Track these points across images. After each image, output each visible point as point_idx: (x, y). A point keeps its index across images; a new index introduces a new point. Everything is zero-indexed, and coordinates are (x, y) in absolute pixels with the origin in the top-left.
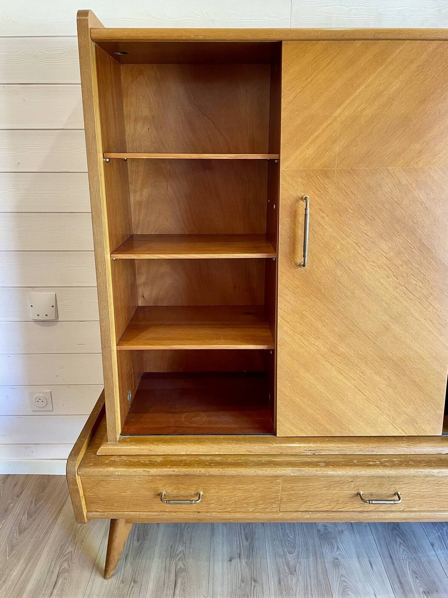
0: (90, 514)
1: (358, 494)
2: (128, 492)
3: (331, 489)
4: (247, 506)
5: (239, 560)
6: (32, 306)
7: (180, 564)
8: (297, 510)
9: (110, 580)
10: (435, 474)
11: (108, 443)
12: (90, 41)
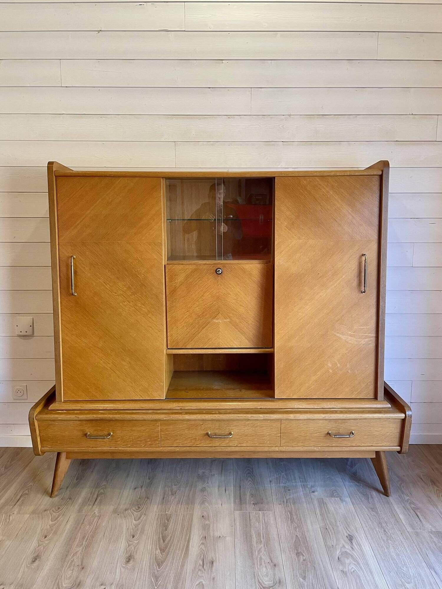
0: (43, 448)
1: (207, 434)
2: (67, 433)
3: (190, 430)
4: (141, 443)
5: (141, 488)
6: (17, 326)
7: (102, 491)
8: (172, 446)
9: (54, 499)
10: (249, 418)
11: (57, 403)
12: (54, 177)
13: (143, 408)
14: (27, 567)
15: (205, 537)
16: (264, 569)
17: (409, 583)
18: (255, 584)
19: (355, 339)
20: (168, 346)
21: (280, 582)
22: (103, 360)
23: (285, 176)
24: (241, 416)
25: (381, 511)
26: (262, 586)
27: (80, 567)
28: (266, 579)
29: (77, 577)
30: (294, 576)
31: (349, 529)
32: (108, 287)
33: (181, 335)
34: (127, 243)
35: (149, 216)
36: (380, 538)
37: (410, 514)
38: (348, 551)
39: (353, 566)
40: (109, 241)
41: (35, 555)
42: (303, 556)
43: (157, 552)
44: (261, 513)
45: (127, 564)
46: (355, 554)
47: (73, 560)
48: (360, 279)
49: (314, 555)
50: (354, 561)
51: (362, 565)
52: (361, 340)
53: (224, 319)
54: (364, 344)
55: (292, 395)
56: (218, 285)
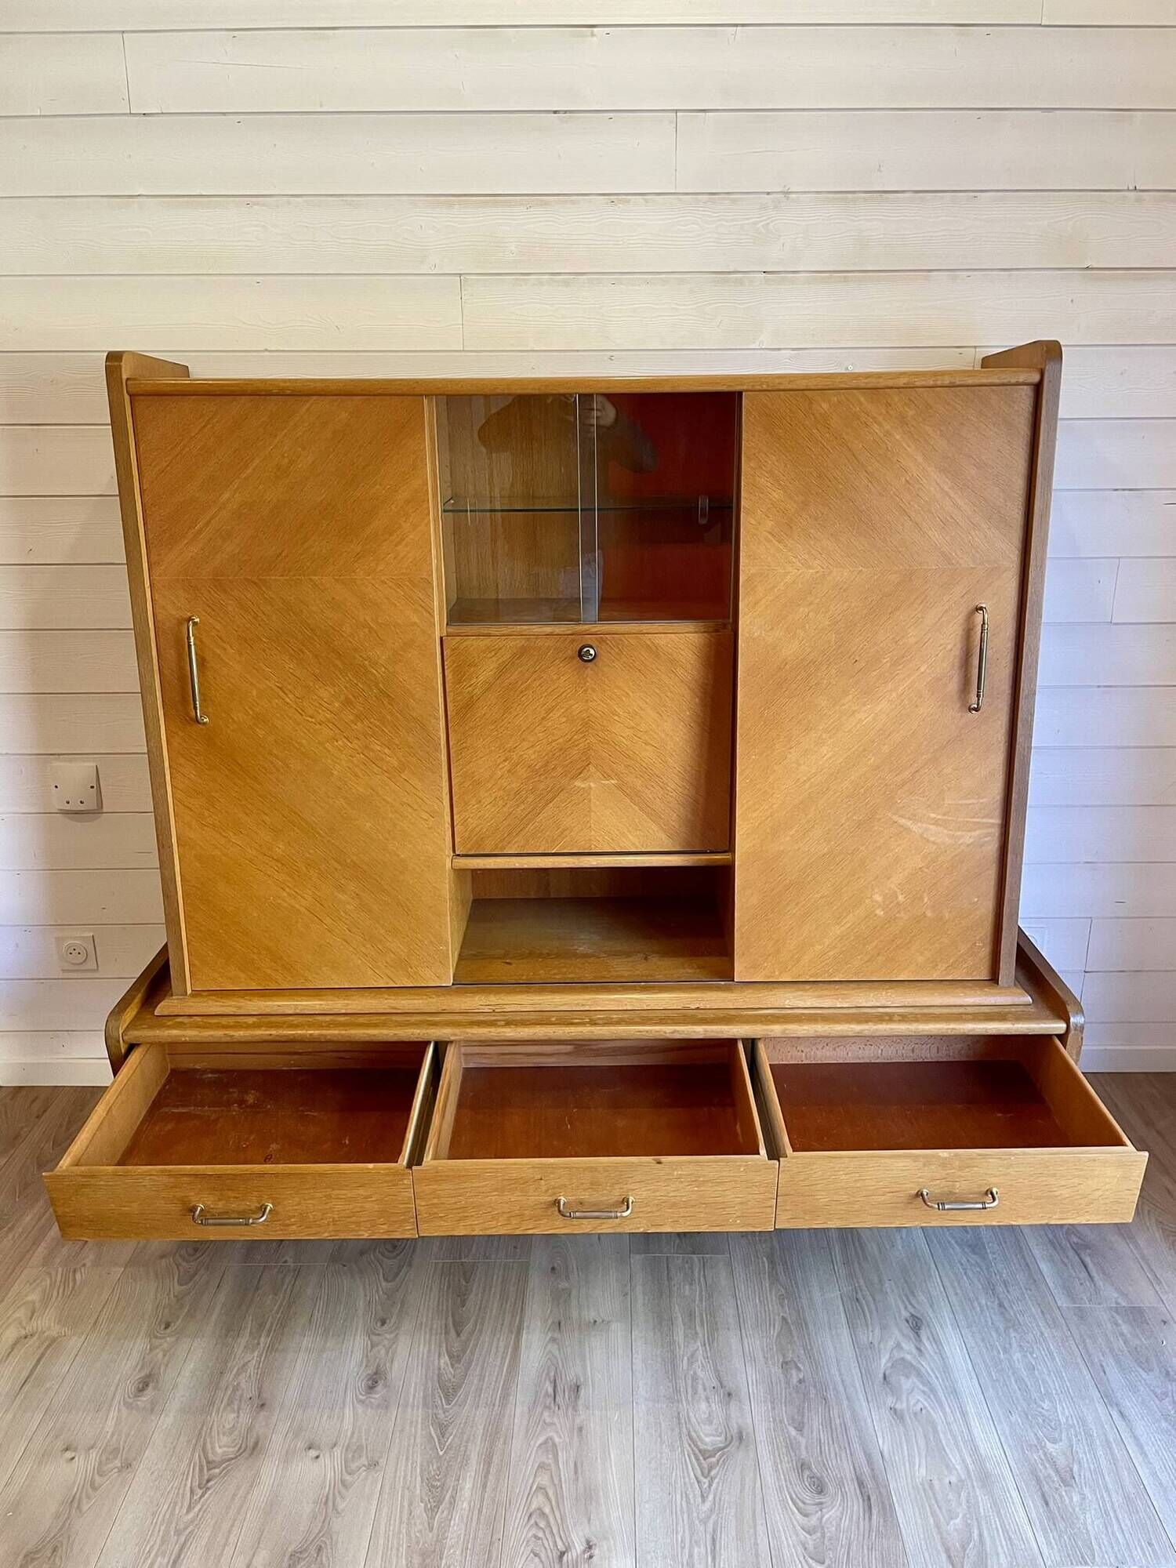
6: (56, 787)
10: (667, 1036)
11: (174, 997)
12: (127, 398)
13: (396, 1009)
14: (125, 1403)
15: (559, 1324)
16: (703, 1406)
17: (1054, 1441)
18: (682, 1445)
19: (945, 831)
20: (456, 849)
21: (741, 1438)
22: (287, 890)
23: (770, 388)
24: (647, 1032)
25: (994, 1253)
26: (698, 1447)
27: (256, 1402)
28: (708, 1429)
29: (250, 1429)
30: (774, 1420)
31: (913, 1302)
32: (288, 701)
33: (488, 822)
34: (337, 580)
35: (393, 507)
36: (990, 1323)
37: (1066, 1260)
38: (908, 1357)
39: (919, 1398)
40: (287, 576)
41: (143, 1374)
42: (799, 1369)
43: (442, 1361)
44: (696, 1260)
45: (370, 1393)
46: (925, 1366)
47: (238, 1384)
48: (966, 676)
49: (826, 1367)
50: (923, 1384)
51: (941, 1394)
52: (964, 833)
53: (602, 778)
54: (968, 846)
55: (777, 973)
56: (586, 691)
